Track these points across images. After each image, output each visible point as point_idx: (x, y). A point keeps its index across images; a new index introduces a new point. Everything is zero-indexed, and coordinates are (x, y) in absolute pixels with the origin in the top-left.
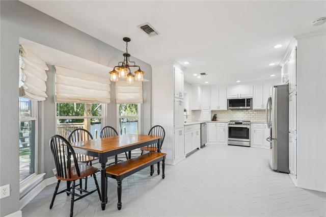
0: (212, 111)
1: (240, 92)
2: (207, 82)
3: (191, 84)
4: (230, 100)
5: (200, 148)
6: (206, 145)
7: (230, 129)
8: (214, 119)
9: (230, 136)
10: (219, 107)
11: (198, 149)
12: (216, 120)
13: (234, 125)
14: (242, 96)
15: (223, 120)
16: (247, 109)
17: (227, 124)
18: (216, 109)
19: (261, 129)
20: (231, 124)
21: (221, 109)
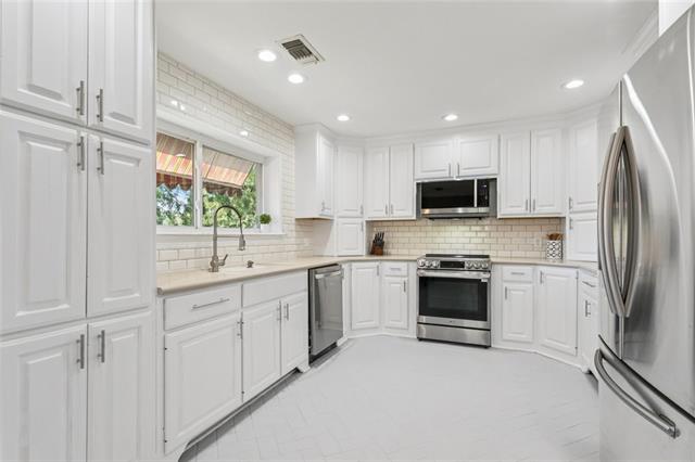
0: (371, 224)
1: (455, 160)
2: (343, 118)
3: (291, 128)
4: (423, 184)
5: (304, 367)
6: (339, 344)
7: (424, 282)
8: (377, 247)
9: (424, 309)
10: (389, 209)
11: (297, 371)
12: (382, 254)
13: (435, 269)
14: (463, 173)
15: (404, 252)
16: (480, 217)
17: (413, 267)
18: (381, 215)
19: (529, 286)
20: (428, 269)
21: (397, 215)
